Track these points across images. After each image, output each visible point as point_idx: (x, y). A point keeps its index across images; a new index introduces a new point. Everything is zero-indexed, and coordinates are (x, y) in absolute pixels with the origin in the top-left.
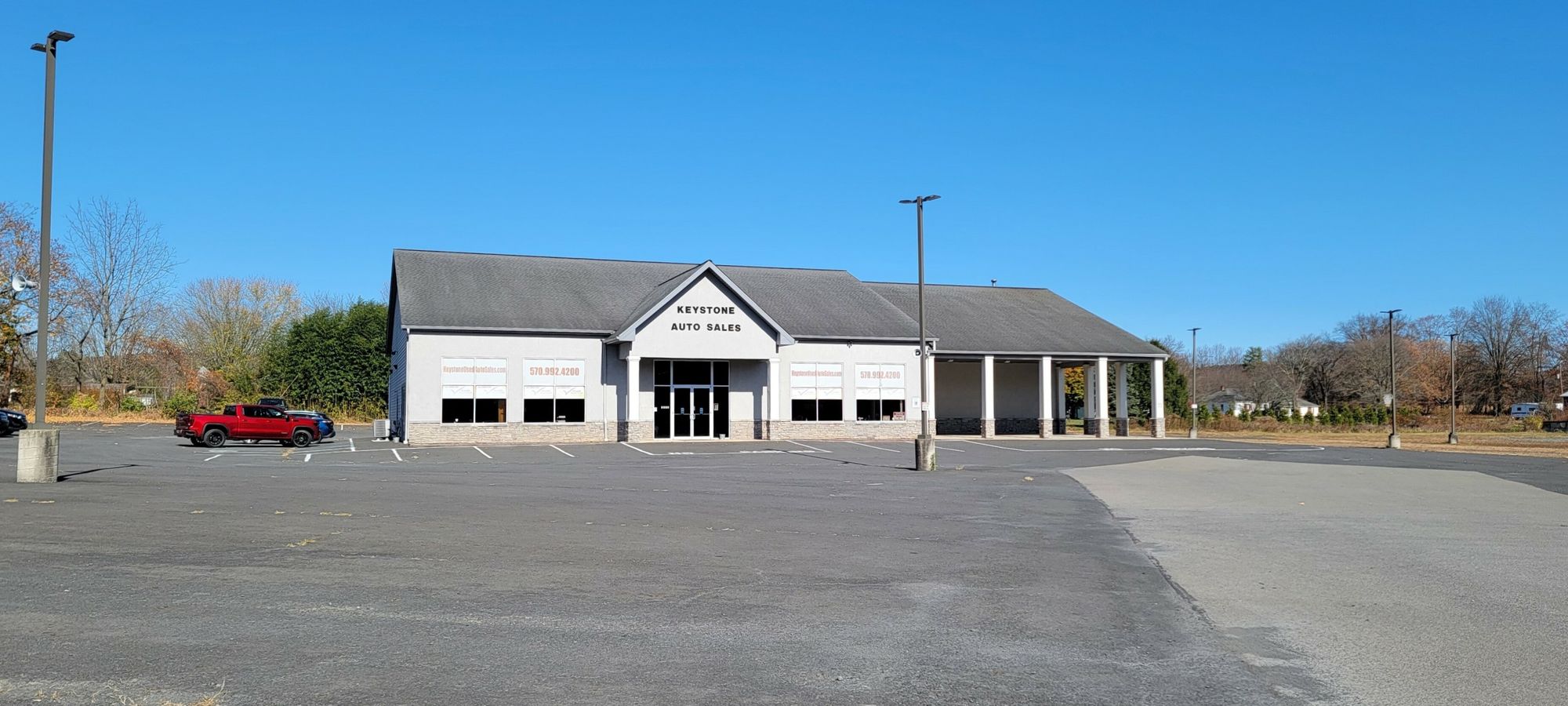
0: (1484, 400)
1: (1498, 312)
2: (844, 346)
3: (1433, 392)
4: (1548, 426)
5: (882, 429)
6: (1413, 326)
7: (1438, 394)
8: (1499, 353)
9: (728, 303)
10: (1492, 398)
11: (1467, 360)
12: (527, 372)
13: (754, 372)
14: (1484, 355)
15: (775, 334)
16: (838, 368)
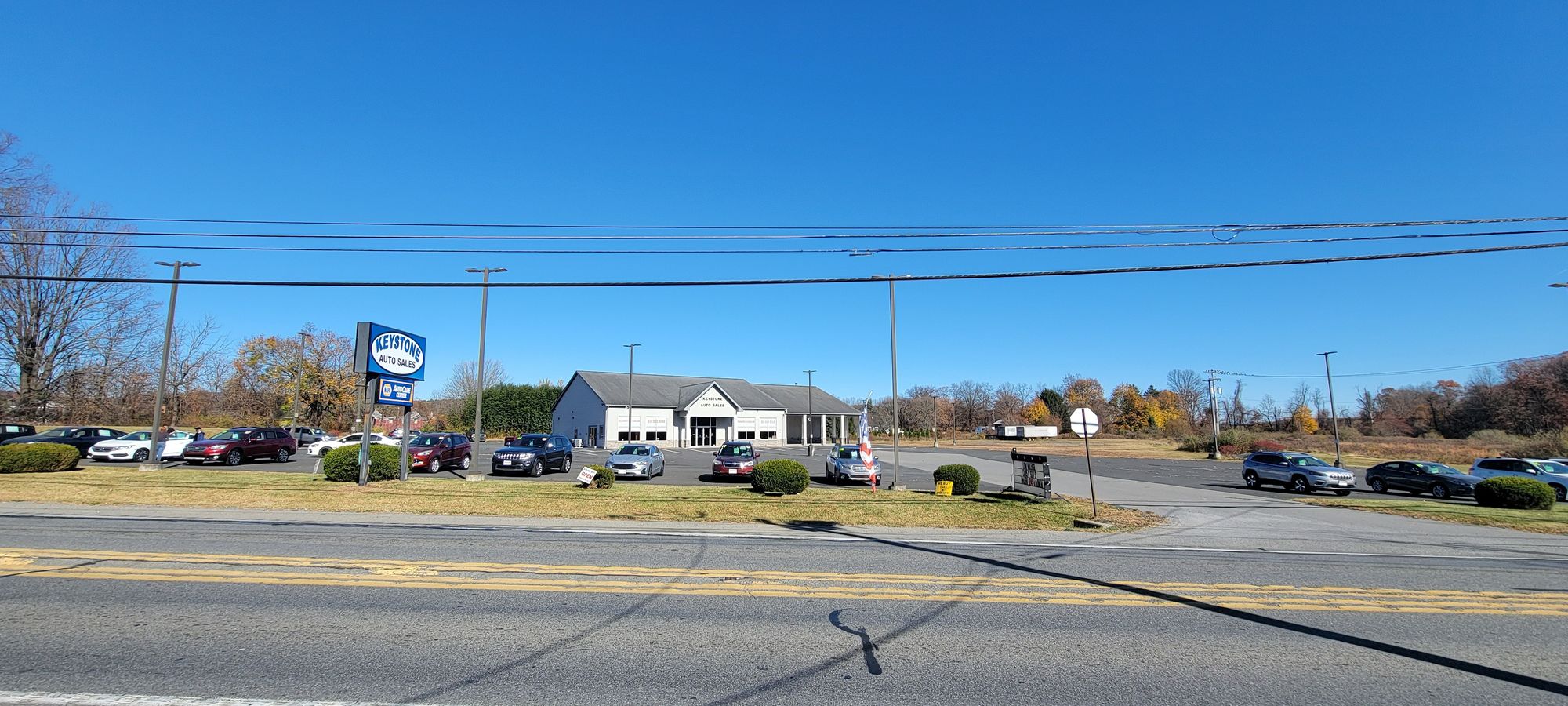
0: (965, 425)
1: (970, 387)
2: (756, 411)
3: (946, 422)
4: (987, 437)
5: (769, 443)
6: (937, 391)
7: (947, 422)
8: (971, 405)
9: (720, 396)
10: (968, 424)
11: (958, 407)
12: (647, 421)
13: (727, 422)
14: (965, 405)
15: (736, 407)
16: (753, 420)
